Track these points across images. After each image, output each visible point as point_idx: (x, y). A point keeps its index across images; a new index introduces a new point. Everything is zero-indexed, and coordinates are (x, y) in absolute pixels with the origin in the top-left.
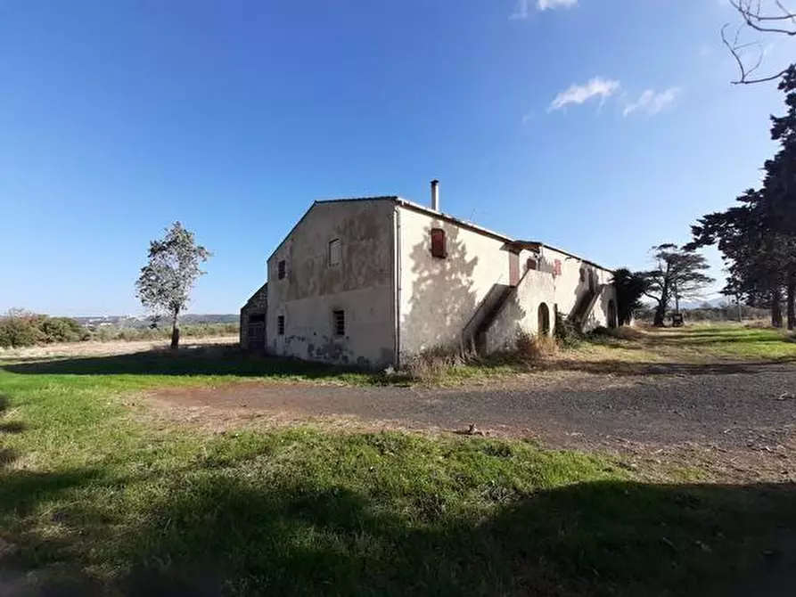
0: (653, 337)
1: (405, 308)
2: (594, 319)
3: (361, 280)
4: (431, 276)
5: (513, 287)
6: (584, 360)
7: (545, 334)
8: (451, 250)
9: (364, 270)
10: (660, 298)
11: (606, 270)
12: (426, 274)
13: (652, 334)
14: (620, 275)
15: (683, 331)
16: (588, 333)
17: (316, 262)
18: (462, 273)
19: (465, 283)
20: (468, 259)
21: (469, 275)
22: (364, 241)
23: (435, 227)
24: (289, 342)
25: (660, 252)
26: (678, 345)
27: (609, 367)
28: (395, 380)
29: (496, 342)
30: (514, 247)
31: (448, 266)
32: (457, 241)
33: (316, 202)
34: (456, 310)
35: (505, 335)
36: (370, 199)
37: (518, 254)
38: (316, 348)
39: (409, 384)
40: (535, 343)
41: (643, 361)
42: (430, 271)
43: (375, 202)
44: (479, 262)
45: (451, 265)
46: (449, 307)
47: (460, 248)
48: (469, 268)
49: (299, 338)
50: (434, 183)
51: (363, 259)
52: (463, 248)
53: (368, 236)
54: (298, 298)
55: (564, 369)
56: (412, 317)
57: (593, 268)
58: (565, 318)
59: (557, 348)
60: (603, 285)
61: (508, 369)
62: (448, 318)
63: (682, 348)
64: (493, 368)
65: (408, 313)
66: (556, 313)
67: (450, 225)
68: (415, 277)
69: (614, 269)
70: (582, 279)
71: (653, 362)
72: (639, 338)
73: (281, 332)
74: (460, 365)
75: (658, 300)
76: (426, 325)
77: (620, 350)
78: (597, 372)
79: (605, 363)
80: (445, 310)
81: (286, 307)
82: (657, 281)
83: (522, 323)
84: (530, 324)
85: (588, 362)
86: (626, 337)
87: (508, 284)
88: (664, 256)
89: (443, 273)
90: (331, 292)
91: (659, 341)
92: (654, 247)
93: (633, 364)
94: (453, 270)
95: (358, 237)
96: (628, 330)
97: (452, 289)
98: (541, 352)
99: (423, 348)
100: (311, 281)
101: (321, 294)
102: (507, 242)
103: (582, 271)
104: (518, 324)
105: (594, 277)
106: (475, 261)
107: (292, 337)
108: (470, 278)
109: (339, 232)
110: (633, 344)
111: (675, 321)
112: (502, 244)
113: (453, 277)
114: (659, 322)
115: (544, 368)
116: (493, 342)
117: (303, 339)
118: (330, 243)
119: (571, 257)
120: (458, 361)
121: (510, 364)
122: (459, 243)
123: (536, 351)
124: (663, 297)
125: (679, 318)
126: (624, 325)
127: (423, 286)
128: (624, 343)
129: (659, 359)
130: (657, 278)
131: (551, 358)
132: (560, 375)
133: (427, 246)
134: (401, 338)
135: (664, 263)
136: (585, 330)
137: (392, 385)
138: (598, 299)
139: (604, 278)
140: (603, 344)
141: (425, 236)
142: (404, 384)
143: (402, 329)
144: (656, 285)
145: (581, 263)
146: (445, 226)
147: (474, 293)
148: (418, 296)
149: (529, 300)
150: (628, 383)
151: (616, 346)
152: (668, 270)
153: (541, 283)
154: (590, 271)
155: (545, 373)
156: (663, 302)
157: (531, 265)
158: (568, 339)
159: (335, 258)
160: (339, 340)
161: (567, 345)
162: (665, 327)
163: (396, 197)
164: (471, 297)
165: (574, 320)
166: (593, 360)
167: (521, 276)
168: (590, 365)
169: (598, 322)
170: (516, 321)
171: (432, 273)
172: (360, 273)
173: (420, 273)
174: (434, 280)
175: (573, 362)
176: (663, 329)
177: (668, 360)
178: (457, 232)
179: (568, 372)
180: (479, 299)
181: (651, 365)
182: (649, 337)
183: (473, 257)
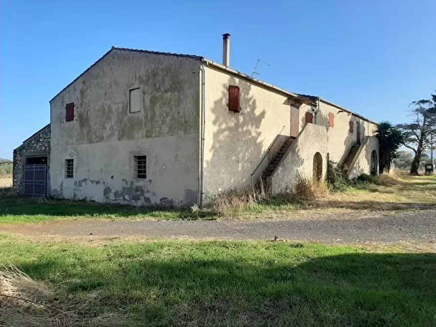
0: (405, 184)
1: (207, 155)
2: (359, 167)
3: (166, 129)
4: (229, 129)
5: (294, 138)
6: (348, 201)
7: (319, 179)
8: (244, 105)
9: (168, 120)
10: (416, 149)
11: (372, 123)
12: (224, 126)
13: (406, 181)
14: (383, 128)
15: (431, 179)
16: (353, 179)
17: (114, 107)
18: (252, 125)
19: (254, 134)
20: (257, 112)
21: (257, 127)
22: (169, 94)
23: (232, 84)
24: (80, 185)
25: (418, 106)
26: (422, 190)
27: (366, 205)
28: (203, 215)
29: (279, 186)
30: (295, 101)
31: (241, 119)
32: (249, 97)
33: (113, 48)
34: (246, 158)
35: (286, 180)
36: (175, 55)
37: (298, 108)
38: (113, 191)
39: (215, 217)
40: (311, 186)
41: (391, 202)
42: (227, 123)
43: (180, 58)
44: (266, 115)
45: (244, 118)
46: (241, 155)
47: (251, 103)
48: (257, 121)
49: (93, 182)
50: (226, 36)
51: (168, 110)
52: (254, 102)
53: (172, 89)
54: (91, 142)
55: (333, 207)
56: (212, 163)
57: (361, 120)
58: (335, 166)
59: (328, 191)
60: (368, 137)
61: (290, 206)
62: (240, 165)
63: (424, 192)
64: (279, 206)
65: (209, 160)
66: (328, 162)
67: (244, 82)
68: (215, 129)
69: (379, 122)
70: (351, 131)
71: (398, 202)
72: (395, 184)
73: (70, 175)
74: (252, 204)
75: (414, 150)
76: (223, 171)
77: (377, 193)
78: (357, 209)
79: (363, 203)
80: (238, 158)
81: (76, 150)
82: (415, 134)
83: (300, 169)
84: (306, 170)
85: (351, 202)
86: (384, 184)
87: (289, 136)
88: (421, 110)
89: (237, 125)
90: (131, 137)
91: (408, 187)
92: (414, 102)
93: (383, 203)
94: (245, 123)
95: (162, 89)
96: (386, 177)
97: (244, 139)
98: (315, 194)
99: (220, 189)
100: (108, 126)
101: (119, 140)
102: (290, 97)
103: (351, 123)
104: (297, 171)
105: (361, 129)
106: (263, 114)
107: (85, 180)
108: (258, 130)
109: (141, 82)
110: (388, 189)
111: (427, 170)
112: (285, 98)
113: (245, 129)
114: (414, 171)
115: (318, 206)
116: (277, 186)
117: (98, 183)
118: (130, 91)
119: (343, 110)
120: (251, 201)
121: (292, 203)
122: (251, 99)
123: (312, 194)
124: (418, 148)
125: (430, 167)
126: (385, 173)
127: (221, 137)
128: (381, 188)
129: (404, 200)
130: (415, 131)
131: (323, 199)
132: (330, 211)
133: (225, 101)
134: (204, 180)
135: (421, 117)
136: (351, 177)
137: (200, 219)
138: (363, 149)
139: (370, 130)
140: (364, 188)
141: (223, 93)
142: (211, 218)
143: (205, 173)
144: (413, 137)
145: (350, 116)
146: (239, 83)
147: (261, 143)
148: (217, 146)
149: (306, 150)
150: (377, 215)
151: (375, 191)
152: (424, 124)
153: (317, 135)
154: (358, 123)
155: (319, 209)
156: (419, 153)
157: (309, 118)
158: (337, 184)
159: (136, 106)
160: (141, 183)
161: (335, 189)
162: (419, 175)
163: (202, 58)
164: (259, 146)
165: (342, 168)
166: (356, 201)
167: (300, 129)
168: (352, 204)
169: (362, 170)
170: (296, 168)
171: (228, 125)
172: (163, 122)
173: (219, 126)
174: (230, 132)
175: (340, 203)
176: (417, 177)
177: (410, 201)
178: (250, 89)
179: (336, 209)
180: (265, 148)
181: (396, 204)
182: (402, 183)
183: (261, 111)
